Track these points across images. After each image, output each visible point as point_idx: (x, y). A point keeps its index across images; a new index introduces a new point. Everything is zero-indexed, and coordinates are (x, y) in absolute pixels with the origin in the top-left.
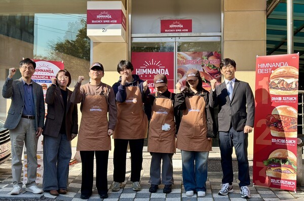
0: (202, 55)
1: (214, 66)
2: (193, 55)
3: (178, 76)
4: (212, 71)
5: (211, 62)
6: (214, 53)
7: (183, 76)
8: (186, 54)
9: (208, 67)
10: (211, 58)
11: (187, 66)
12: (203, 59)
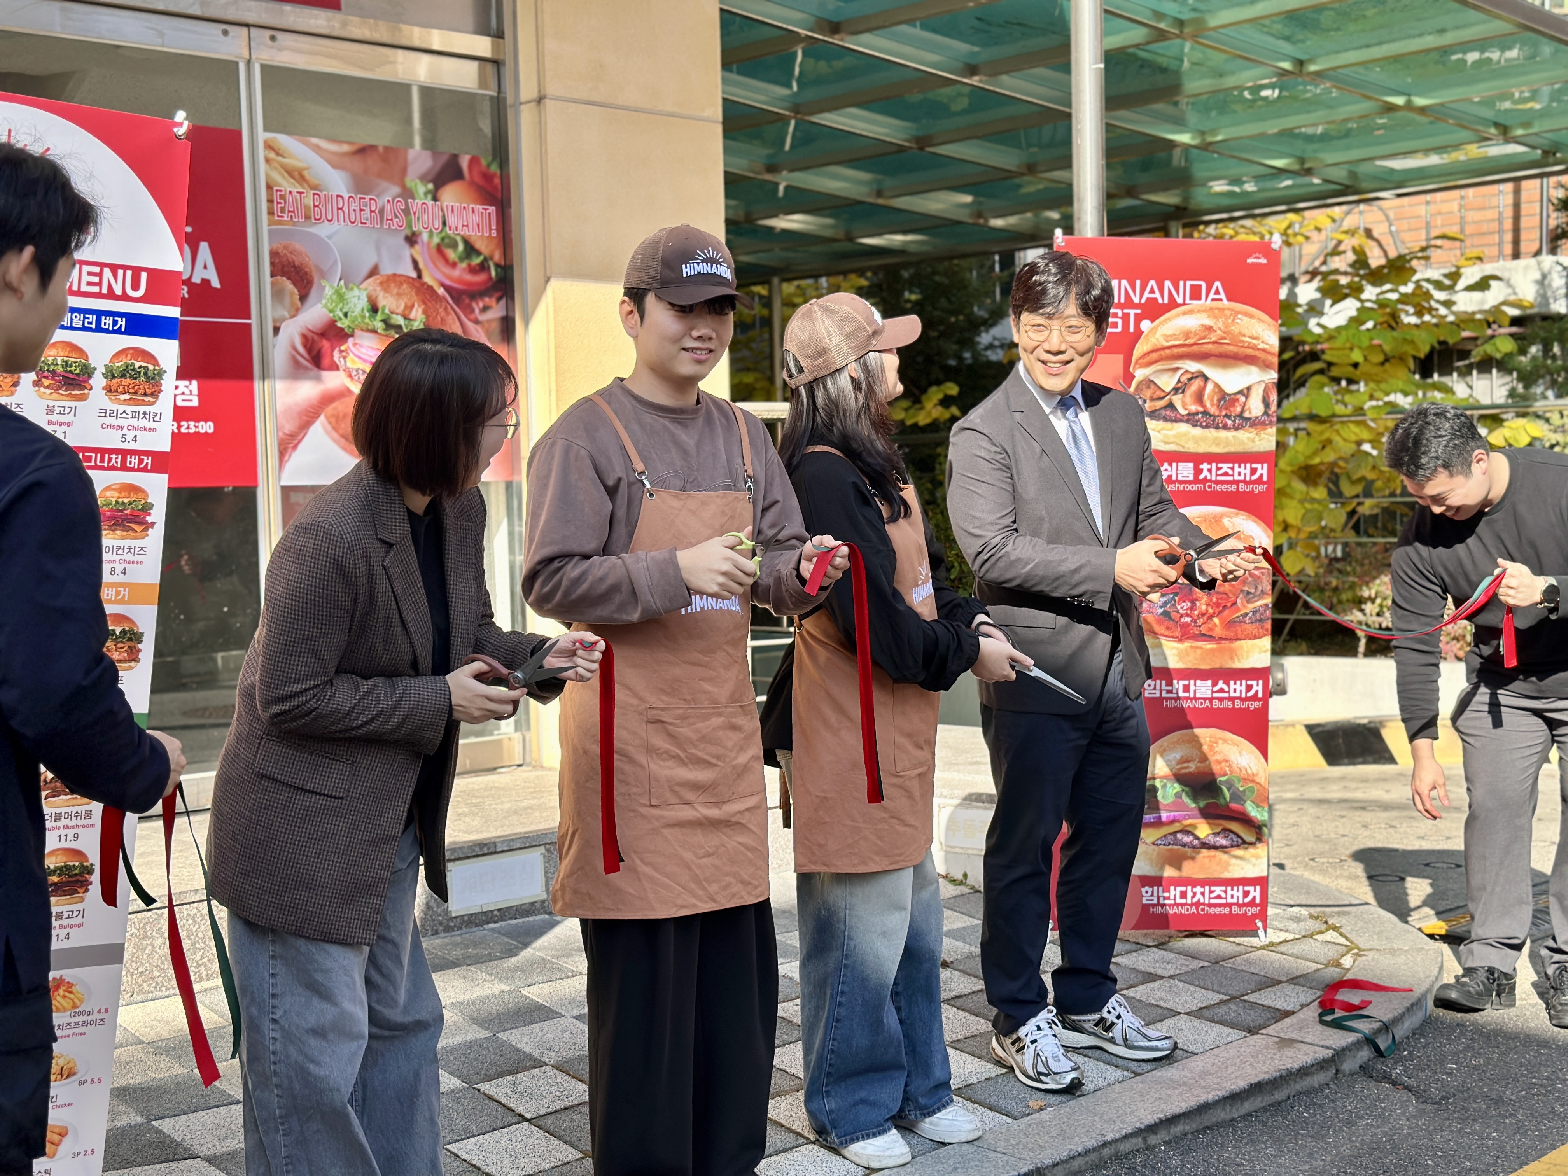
0: (404, 171)
1: (470, 250)
2: (357, 164)
3: (278, 294)
4: (460, 273)
5: (452, 220)
6: (464, 162)
7: (303, 298)
8: (317, 149)
9: (439, 249)
10: (451, 195)
11: (323, 230)
12: (408, 194)
